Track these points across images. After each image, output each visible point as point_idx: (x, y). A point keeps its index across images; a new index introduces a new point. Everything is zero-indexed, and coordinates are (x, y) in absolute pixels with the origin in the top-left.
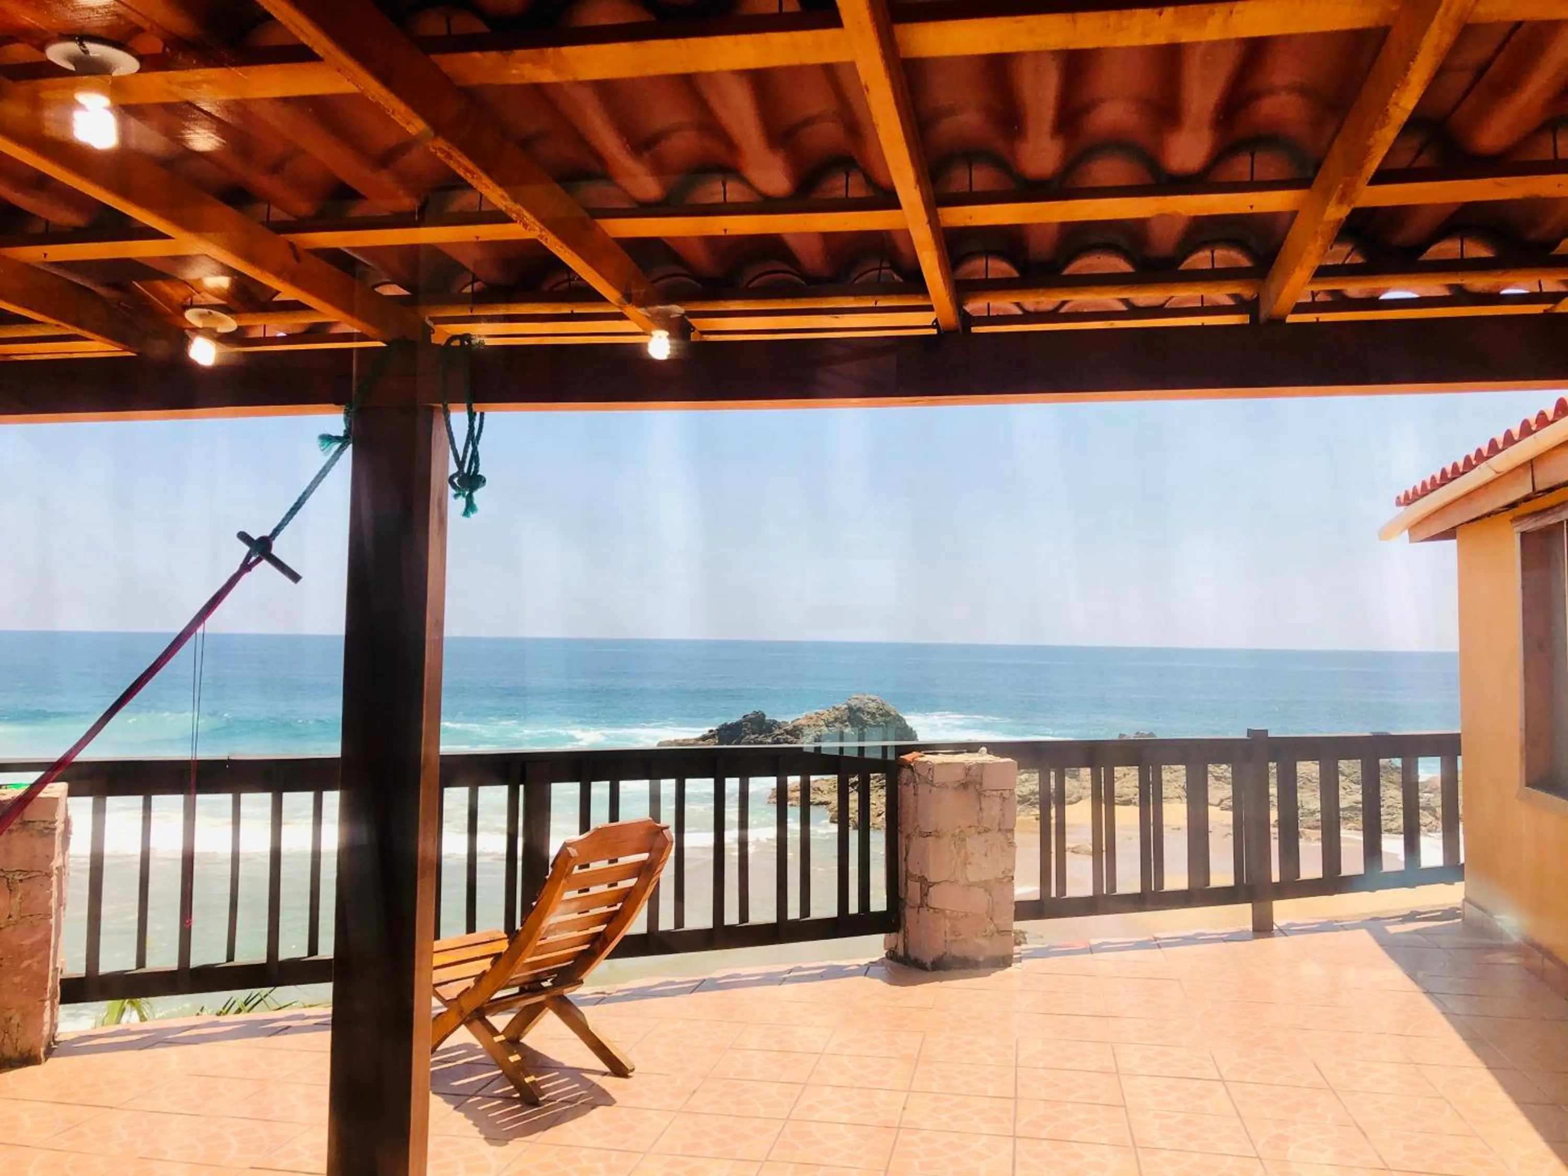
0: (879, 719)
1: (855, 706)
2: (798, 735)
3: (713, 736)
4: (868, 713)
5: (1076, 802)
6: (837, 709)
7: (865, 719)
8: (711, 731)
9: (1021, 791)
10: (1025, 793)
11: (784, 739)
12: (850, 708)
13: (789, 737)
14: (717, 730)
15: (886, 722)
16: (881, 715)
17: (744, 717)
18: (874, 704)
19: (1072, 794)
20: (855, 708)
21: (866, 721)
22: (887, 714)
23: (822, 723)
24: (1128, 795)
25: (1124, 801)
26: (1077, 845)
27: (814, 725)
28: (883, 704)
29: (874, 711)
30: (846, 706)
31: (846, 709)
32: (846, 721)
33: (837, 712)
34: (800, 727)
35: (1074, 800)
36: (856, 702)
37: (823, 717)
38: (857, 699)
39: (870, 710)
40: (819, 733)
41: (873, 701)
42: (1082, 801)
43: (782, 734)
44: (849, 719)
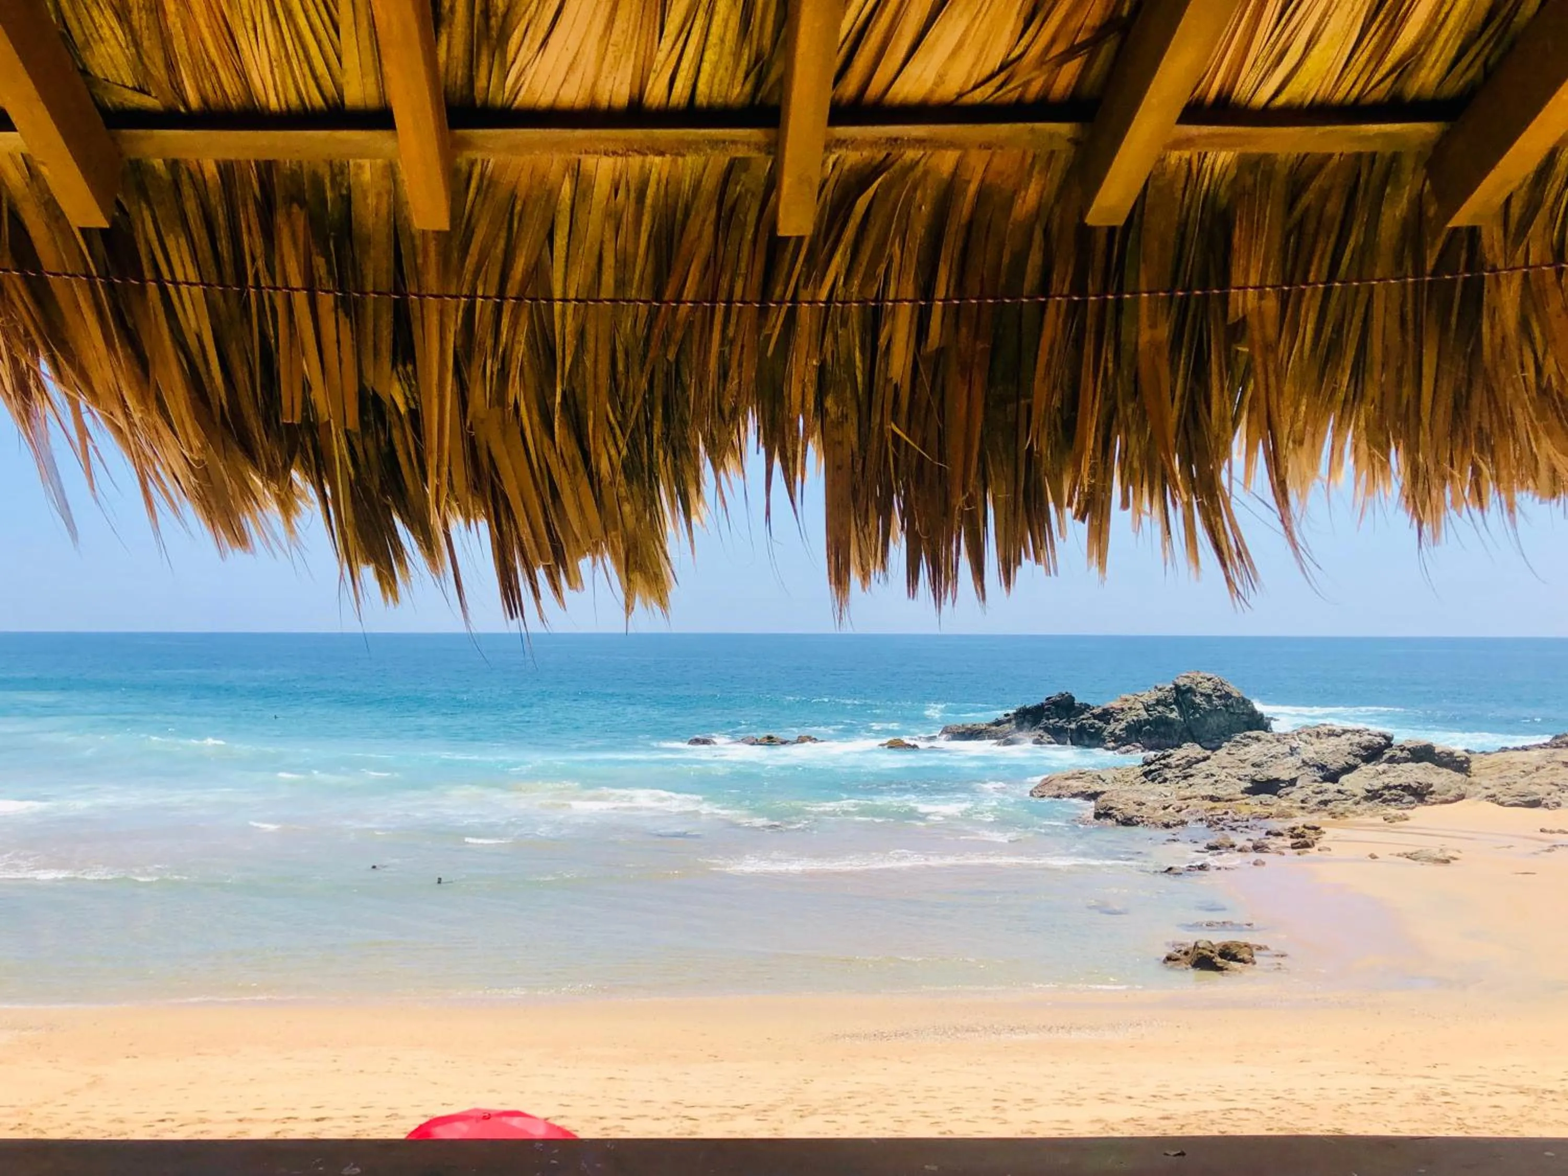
0: (1216, 702)
1: (1185, 685)
2: (1109, 720)
3: (1009, 721)
4: (1202, 694)
5: (1451, 802)
6: (1160, 690)
7: (1197, 701)
8: (1007, 715)
9: (1371, 785)
10: (1376, 788)
11: (1090, 725)
12: (1177, 688)
13: (1096, 721)
14: (1015, 714)
15: (1226, 706)
16: (1219, 697)
17: (1047, 699)
18: (1210, 683)
19: (1449, 791)
20: (1184, 688)
21: (1199, 704)
22: (1228, 695)
23: (1140, 706)
24: (1536, 794)
25: (1529, 802)
26: (1418, 849)
27: (1130, 709)
28: (1222, 684)
29: (1209, 692)
30: (1172, 686)
31: (1171, 689)
32: (1171, 704)
33: (1160, 694)
34: (1111, 710)
35: (1450, 799)
36: (1186, 681)
37: (1141, 699)
38: (1188, 677)
39: (1203, 691)
40: (1135, 718)
41: (1209, 680)
42: (1464, 800)
43: (1088, 718)
44: (1176, 702)
